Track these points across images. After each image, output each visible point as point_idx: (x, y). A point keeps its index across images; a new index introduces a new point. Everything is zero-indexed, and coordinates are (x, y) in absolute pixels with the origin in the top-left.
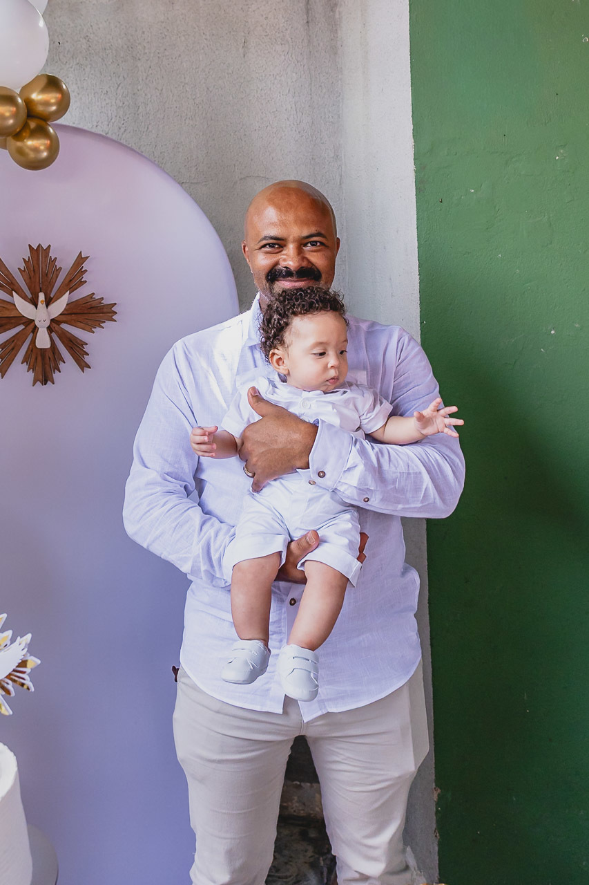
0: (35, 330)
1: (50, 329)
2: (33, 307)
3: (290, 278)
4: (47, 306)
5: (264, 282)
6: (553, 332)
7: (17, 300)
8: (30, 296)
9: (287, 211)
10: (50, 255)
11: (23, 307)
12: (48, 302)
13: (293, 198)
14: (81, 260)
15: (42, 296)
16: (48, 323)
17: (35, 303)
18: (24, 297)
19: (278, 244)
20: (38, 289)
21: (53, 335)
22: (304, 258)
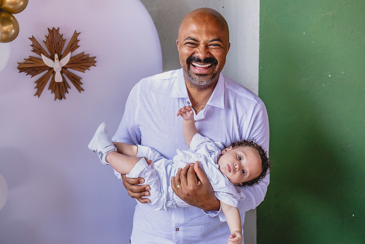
0: (54, 73)
1: (62, 72)
2: (52, 61)
3: (199, 63)
4: (59, 60)
5: (185, 63)
6: (330, 76)
7: (43, 57)
8: (50, 54)
9: (202, 24)
10: (59, 33)
11: (47, 61)
12: (60, 58)
13: (207, 18)
14: (76, 34)
15: (56, 56)
16: (60, 70)
17: (53, 59)
18: (47, 56)
19: (195, 43)
20: (54, 51)
21: (64, 74)
22: (209, 53)
